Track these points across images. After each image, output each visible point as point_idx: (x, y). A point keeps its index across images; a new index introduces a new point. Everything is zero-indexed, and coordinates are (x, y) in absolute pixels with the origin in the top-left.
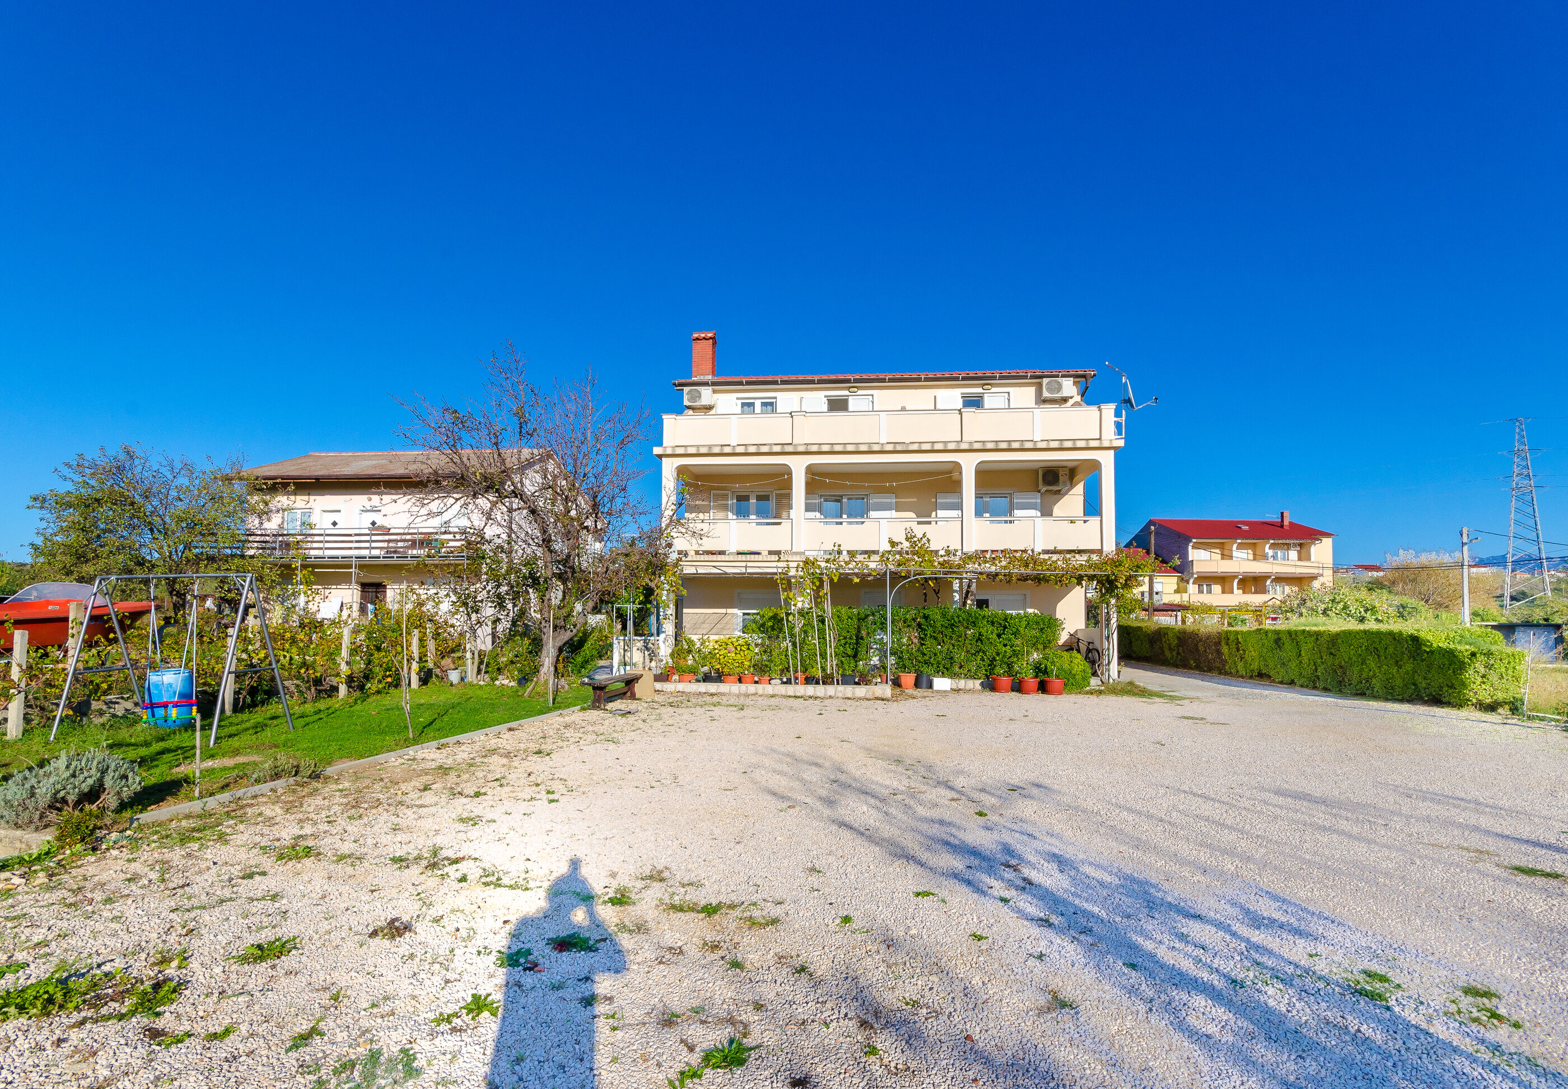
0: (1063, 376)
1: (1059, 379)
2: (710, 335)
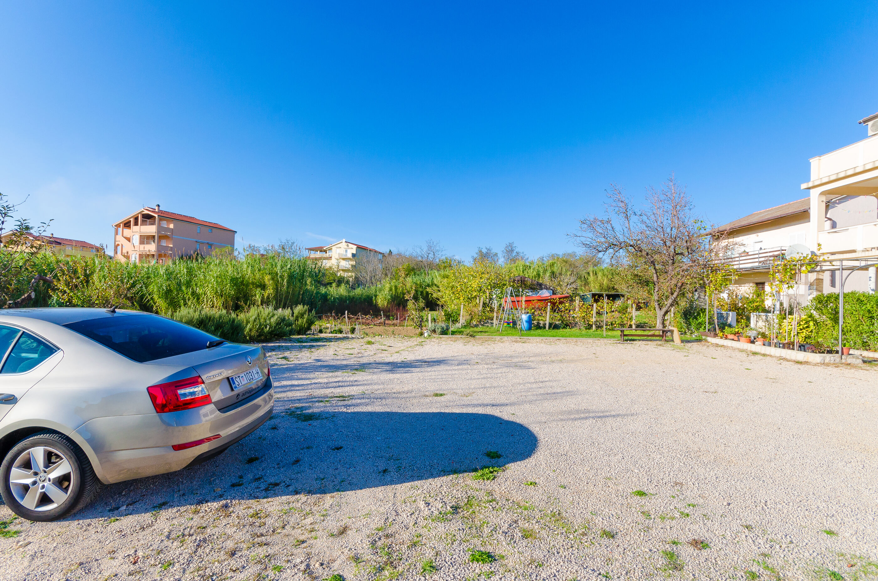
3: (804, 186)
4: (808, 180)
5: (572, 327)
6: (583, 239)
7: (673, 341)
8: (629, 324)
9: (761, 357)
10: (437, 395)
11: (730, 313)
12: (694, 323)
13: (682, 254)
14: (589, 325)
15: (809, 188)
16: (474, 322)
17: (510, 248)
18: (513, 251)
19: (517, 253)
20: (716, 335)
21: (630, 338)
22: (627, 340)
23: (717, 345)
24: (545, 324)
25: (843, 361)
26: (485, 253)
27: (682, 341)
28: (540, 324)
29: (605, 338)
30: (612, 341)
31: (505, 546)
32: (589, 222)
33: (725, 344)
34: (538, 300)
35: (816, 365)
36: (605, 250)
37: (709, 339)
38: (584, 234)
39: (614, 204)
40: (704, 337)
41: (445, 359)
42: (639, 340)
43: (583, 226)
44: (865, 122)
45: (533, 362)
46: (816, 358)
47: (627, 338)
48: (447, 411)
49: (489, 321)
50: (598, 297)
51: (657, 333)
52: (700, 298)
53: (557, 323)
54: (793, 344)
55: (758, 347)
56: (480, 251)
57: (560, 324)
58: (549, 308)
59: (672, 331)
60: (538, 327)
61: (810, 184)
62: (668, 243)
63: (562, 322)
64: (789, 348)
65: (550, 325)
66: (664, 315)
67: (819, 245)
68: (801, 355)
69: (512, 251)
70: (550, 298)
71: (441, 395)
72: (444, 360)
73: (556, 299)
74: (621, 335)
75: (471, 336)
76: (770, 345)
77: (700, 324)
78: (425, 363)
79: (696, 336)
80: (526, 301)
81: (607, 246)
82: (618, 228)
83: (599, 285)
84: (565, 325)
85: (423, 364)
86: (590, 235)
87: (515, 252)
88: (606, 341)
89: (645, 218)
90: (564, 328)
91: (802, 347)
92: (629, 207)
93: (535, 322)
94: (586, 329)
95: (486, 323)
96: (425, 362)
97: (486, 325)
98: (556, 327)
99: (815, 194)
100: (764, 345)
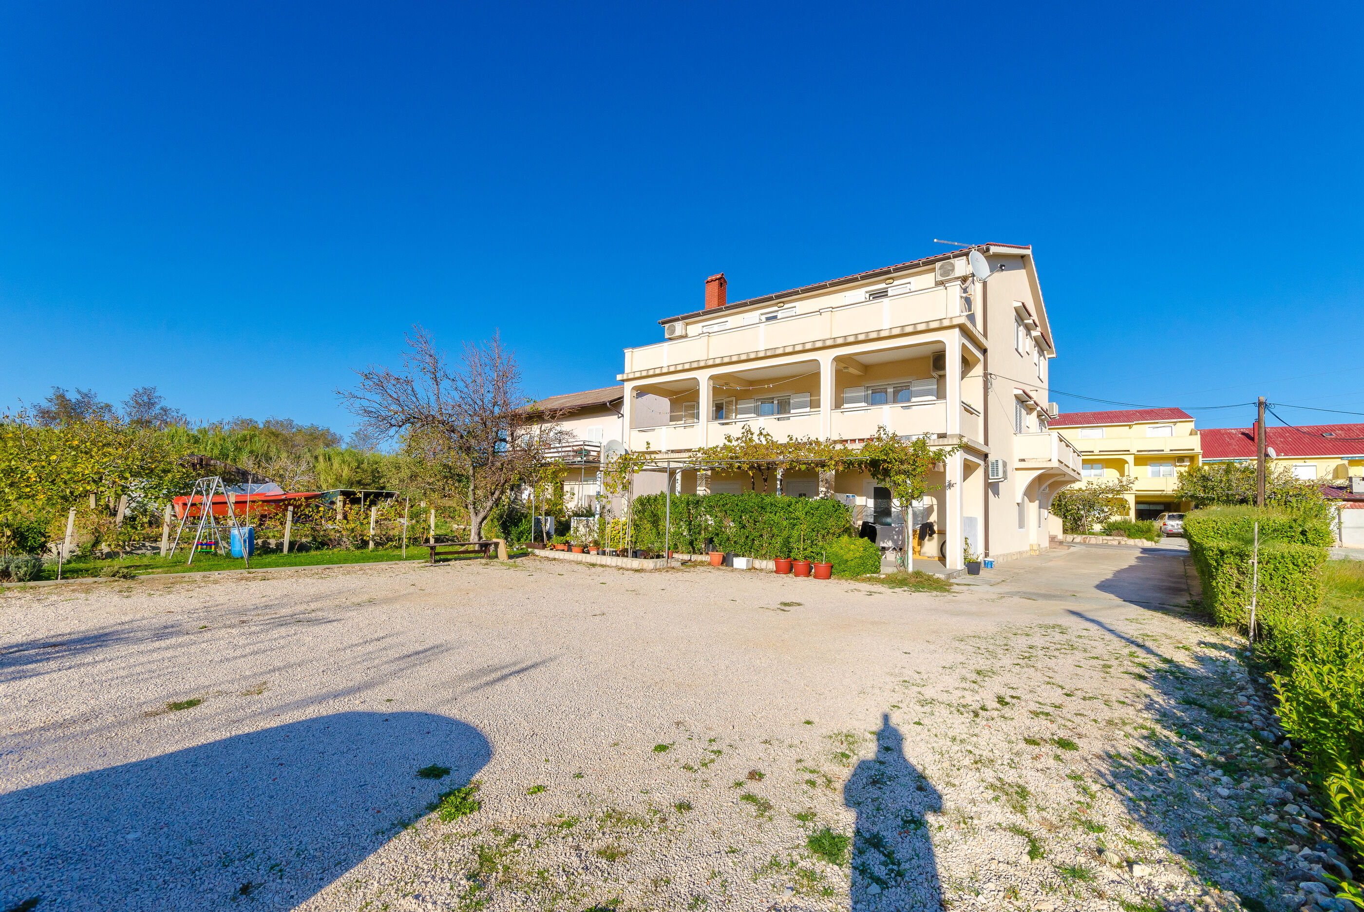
0: (955, 257)
1: (952, 261)
2: (718, 276)
3: (619, 377)
4: (623, 372)
5: (334, 546)
6: (365, 403)
7: (496, 557)
8: (425, 537)
9: (601, 569)
10: (178, 707)
11: (549, 518)
12: (514, 531)
13: (504, 440)
14: (363, 541)
15: (623, 381)
16: (104, 548)
17: (145, 398)
18: (153, 404)
19: (165, 410)
20: (544, 547)
21: (442, 557)
22: (439, 561)
23: (547, 558)
24: (282, 544)
25: (669, 565)
26: (74, 401)
27: (510, 557)
28: (269, 544)
29: (406, 559)
30: (416, 564)
31: (604, 885)
32: (377, 378)
33: (557, 557)
34: (264, 501)
35: (651, 571)
36: (400, 424)
37: (537, 551)
38: (368, 395)
39: (419, 357)
40: (530, 550)
41: (107, 631)
42: (456, 559)
43: (367, 382)
44: (663, 323)
45: (321, 610)
46: (649, 564)
47: (438, 558)
48: (247, 729)
49: (147, 544)
50: (374, 497)
51: (471, 548)
52: (517, 499)
53: (304, 540)
54: (626, 550)
55: (593, 557)
56: (62, 396)
57: (310, 543)
58: (289, 515)
59: (497, 545)
60: (266, 550)
61: (625, 377)
62: (489, 424)
63: (314, 539)
64: (623, 556)
65: (292, 545)
66: (481, 523)
67: (648, 443)
68: (636, 563)
69: (150, 404)
70: (284, 497)
71: (192, 704)
72: (106, 634)
73: (299, 500)
74: (431, 554)
75: (125, 577)
76: (604, 553)
77: (521, 533)
78: (57, 649)
79: (518, 549)
80: (236, 503)
81: (403, 418)
82: (421, 393)
83: (335, 477)
84: (320, 543)
85: (49, 650)
86: (378, 398)
87: (158, 407)
88: (407, 563)
89: (461, 385)
90: (317, 548)
91: (635, 555)
92: (440, 365)
93: (260, 541)
94: (358, 548)
95: (139, 549)
96: (54, 645)
97: (139, 552)
98: (303, 548)
99: (628, 387)
100: (598, 554)
